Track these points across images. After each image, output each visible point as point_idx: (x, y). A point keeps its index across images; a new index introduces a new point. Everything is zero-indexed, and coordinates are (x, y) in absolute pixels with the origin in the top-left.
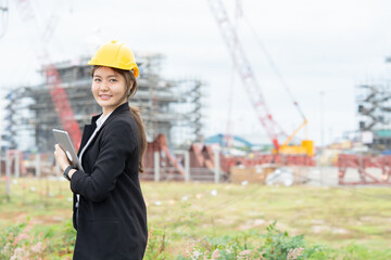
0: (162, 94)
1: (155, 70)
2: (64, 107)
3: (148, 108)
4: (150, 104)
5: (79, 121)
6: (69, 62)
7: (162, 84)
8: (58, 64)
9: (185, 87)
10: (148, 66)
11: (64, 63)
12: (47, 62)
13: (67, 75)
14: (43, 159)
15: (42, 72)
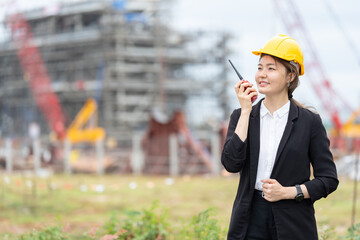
0: (175, 54)
1: (164, 20)
2: (37, 74)
3: (155, 74)
4: (157, 68)
5: (59, 93)
6: (42, 9)
7: (173, 39)
8: (26, 12)
9: (206, 44)
10: (155, 14)
11: (35, 11)
12: (13, 10)
13: (41, 28)
14: (16, 146)
15: (5, 23)
